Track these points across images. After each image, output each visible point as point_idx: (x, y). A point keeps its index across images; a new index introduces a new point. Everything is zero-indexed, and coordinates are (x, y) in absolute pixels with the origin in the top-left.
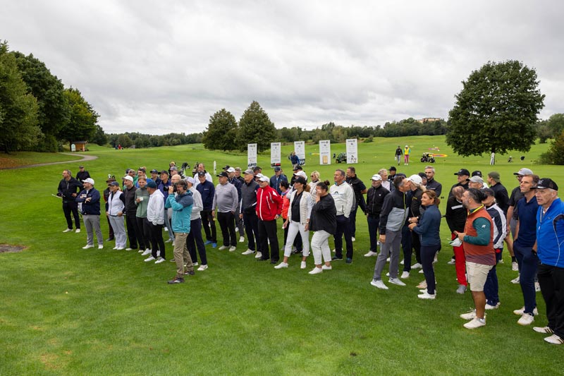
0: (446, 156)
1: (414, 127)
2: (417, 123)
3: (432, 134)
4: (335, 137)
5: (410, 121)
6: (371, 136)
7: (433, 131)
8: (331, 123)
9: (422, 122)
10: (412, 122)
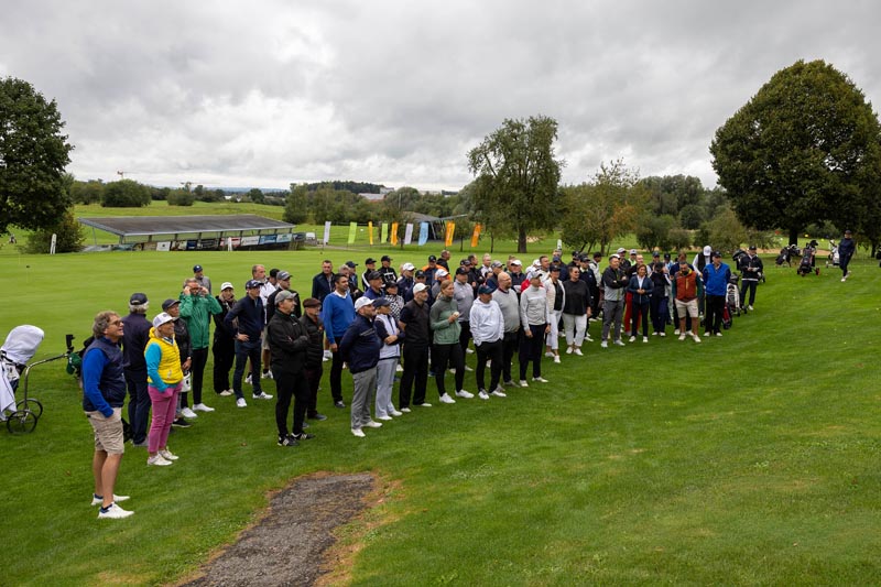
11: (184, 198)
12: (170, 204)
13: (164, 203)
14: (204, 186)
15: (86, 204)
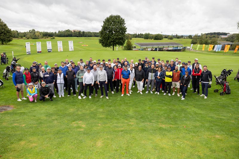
0: (87, 46)
2: (71, 32)
4: (37, 36)
5: (68, 31)
6: (54, 36)
7: (78, 35)
8: (33, 30)
9: (73, 31)
11: (171, 38)
12: (168, 39)
13: (167, 39)
14: (178, 35)
15: (151, 39)
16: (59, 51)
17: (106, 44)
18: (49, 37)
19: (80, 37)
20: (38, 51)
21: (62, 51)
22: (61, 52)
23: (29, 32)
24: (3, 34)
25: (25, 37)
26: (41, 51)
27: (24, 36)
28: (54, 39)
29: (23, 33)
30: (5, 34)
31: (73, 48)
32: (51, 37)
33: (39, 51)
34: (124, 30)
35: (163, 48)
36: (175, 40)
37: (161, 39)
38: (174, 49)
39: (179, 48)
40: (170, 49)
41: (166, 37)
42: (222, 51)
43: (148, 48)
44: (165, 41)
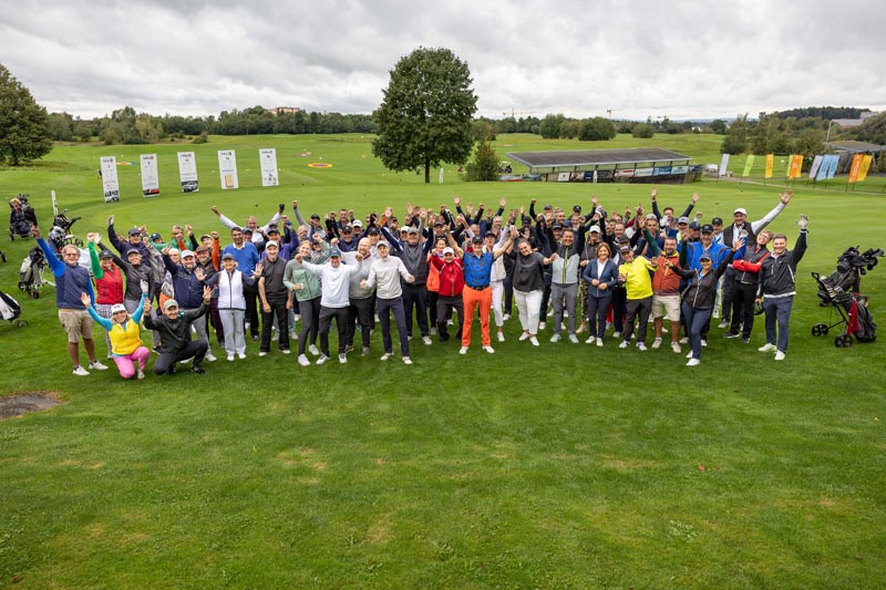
0: (330, 166)
1: (264, 120)
2: (270, 115)
3: (292, 133)
4: (142, 133)
5: (258, 111)
6: (204, 133)
7: (294, 128)
8: (127, 109)
9: (275, 113)
10: (261, 113)
11: (645, 131)
12: (634, 137)
13: (630, 136)
14: (670, 119)
15: (571, 138)
16: (224, 187)
17: (400, 157)
18: (187, 137)
19: (301, 133)
20: (144, 189)
21: (236, 186)
22: (230, 189)
23: (114, 116)
24: (16, 127)
25: (97, 138)
26: (156, 187)
27: (95, 134)
28: (205, 141)
29: (91, 122)
30: (23, 126)
31: (275, 174)
32: (195, 137)
33: (151, 188)
34: (467, 103)
35: (615, 172)
36: (659, 141)
37: (606, 139)
38: (656, 174)
39: (675, 170)
40: (640, 173)
41: (628, 128)
42: (842, 178)
43: (558, 173)
44: (622, 142)
